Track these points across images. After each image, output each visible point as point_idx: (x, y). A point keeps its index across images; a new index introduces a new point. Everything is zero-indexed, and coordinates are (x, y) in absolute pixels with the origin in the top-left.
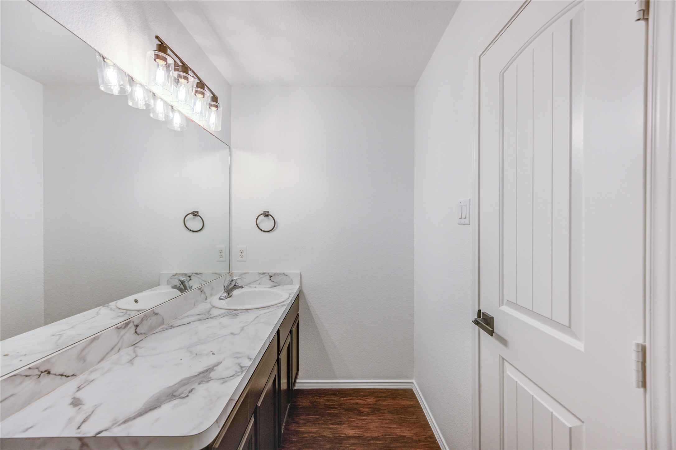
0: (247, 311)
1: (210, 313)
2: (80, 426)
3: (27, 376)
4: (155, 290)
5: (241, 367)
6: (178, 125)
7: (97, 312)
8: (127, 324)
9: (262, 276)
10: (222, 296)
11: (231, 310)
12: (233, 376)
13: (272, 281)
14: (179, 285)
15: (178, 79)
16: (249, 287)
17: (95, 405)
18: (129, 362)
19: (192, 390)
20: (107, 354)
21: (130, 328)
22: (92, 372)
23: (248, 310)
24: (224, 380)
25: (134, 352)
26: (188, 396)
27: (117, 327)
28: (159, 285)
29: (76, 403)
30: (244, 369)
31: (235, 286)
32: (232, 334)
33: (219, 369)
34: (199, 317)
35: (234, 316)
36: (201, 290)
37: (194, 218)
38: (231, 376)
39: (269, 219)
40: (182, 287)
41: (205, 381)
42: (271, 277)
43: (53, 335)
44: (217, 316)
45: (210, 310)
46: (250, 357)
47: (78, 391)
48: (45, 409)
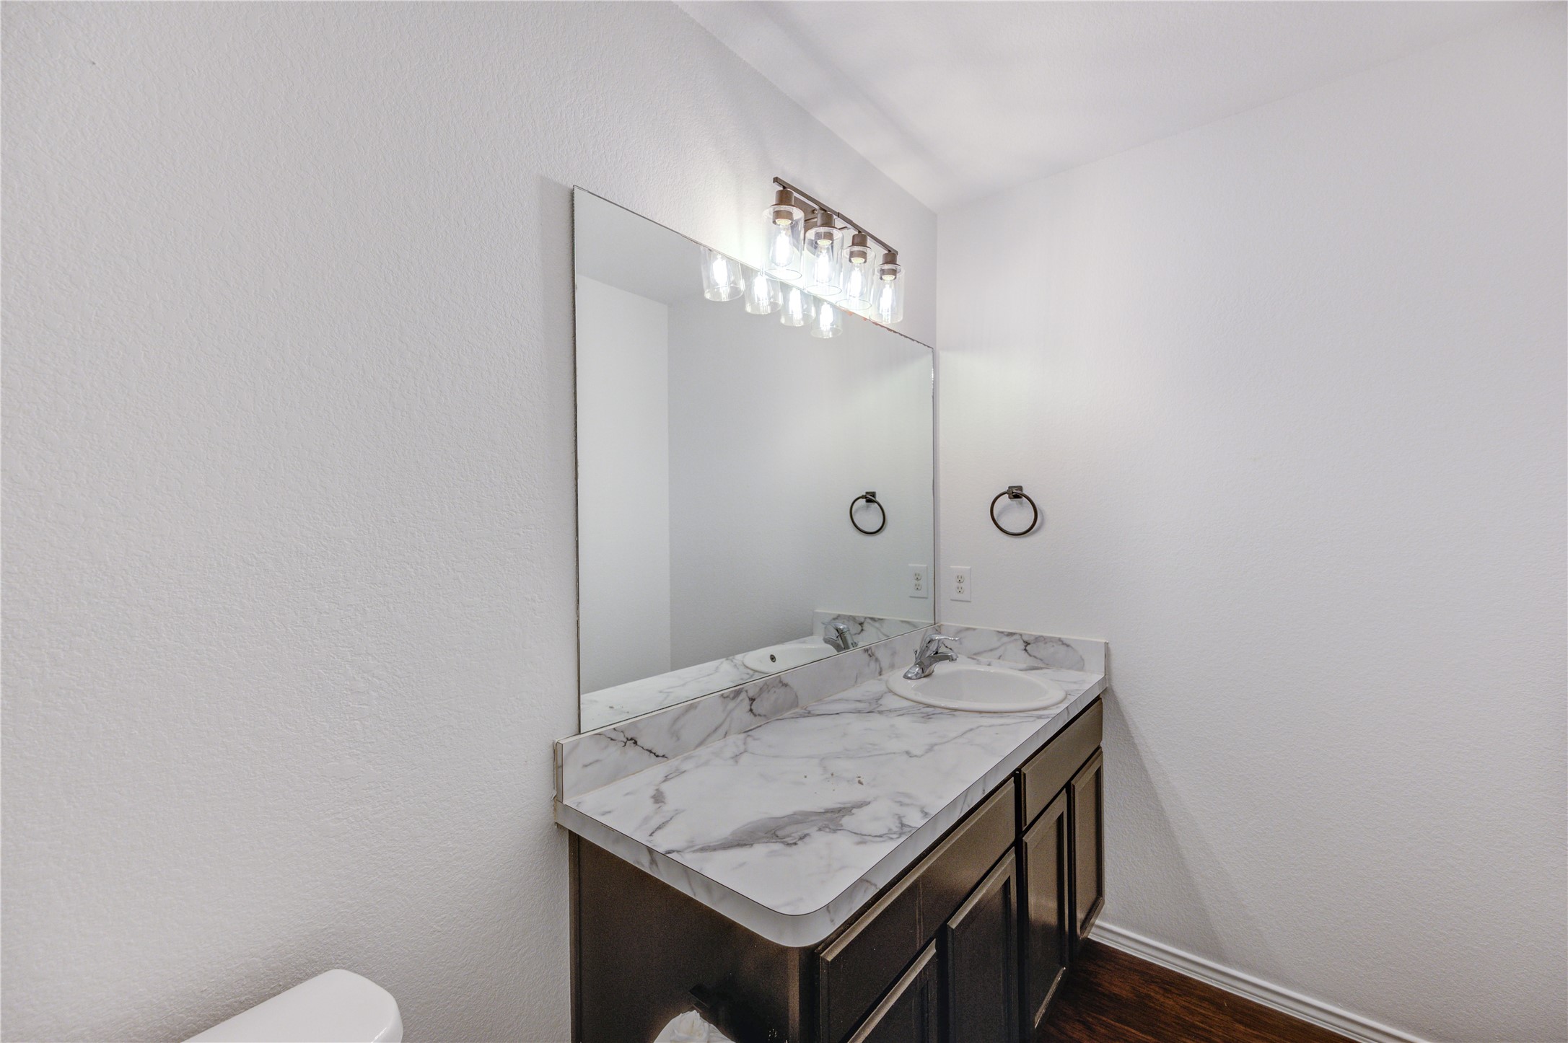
0: (955, 713)
1: (880, 702)
2: (653, 833)
3: (612, 739)
4: (804, 642)
5: (903, 825)
6: (829, 327)
7: (717, 667)
8: (738, 693)
9: (1006, 639)
10: (911, 673)
11: (921, 705)
12: (881, 836)
13: (1030, 655)
14: (835, 638)
15: (816, 243)
16: (975, 661)
17: (677, 810)
18: (732, 758)
19: (806, 836)
20: (709, 736)
21: (741, 700)
22: (686, 758)
23: (956, 710)
24: (863, 838)
25: (745, 743)
26: (795, 844)
27: (722, 695)
28: (811, 634)
29: (658, 798)
30: (906, 829)
31: (937, 653)
32: (908, 753)
33: (861, 814)
34: (860, 706)
35: (923, 717)
36: (870, 652)
37: (868, 507)
38: (879, 834)
39: (1021, 503)
40: (840, 642)
41: (830, 828)
42: (1027, 643)
43: (661, 692)
44: (890, 711)
45: (882, 696)
46: (926, 810)
47: (664, 781)
48: (627, 794)
